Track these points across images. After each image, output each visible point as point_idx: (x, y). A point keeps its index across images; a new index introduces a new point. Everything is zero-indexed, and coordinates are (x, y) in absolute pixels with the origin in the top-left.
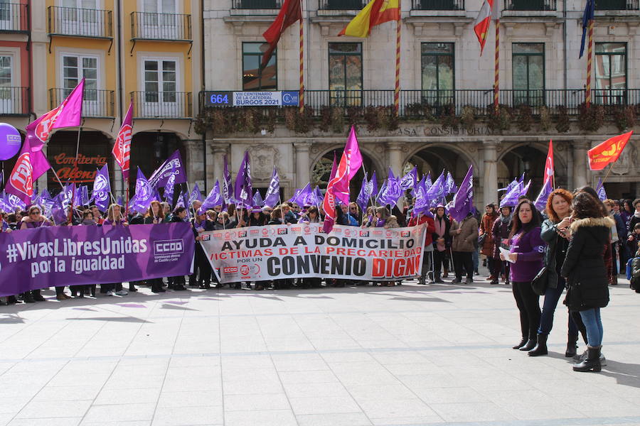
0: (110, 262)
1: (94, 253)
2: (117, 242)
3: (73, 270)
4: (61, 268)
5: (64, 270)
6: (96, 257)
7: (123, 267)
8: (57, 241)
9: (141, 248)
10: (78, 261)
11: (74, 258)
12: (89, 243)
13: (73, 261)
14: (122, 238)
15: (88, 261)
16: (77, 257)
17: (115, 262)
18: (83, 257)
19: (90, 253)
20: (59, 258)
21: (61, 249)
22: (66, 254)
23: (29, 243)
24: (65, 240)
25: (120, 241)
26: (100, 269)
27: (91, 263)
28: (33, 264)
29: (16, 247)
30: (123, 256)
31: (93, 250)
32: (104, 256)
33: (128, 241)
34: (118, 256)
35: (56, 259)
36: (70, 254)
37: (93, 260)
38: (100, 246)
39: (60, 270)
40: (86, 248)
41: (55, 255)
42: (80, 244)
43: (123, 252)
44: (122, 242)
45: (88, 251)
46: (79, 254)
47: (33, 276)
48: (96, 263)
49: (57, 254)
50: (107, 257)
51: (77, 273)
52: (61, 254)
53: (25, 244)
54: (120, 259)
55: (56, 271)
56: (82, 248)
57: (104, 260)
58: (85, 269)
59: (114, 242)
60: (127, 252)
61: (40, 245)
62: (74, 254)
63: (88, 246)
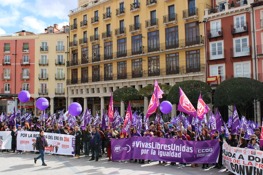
0: (175, 154)
1: (168, 149)
2: (178, 146)
3: (159, 155)
4: (154, 153)
5: (155, 154)
6: (169, 151)
7: (180, 157)
8: (153, 143)
9: (190, 150)
10: (161, 152)
11: (159, 150)
12: (166, 145)
13: (159, 152)
14: (181, 145)
15: (165, 152)
16: (160, 150)
17: (177, 154)
18: (163, 150)
19: (166, 149)
20: (154, 149)
21: (154, 146)
22: (156, 148)
23: (141, 142)
24: (156, 143)
25: (180, 146)
26: (170, 156)
27: (166, 153)
28: (142, 150)
29: (136, 142)
30: (180, 152)
31: (168, 148)
32: (172, 151)
33: (184, 147)
34: (178, 152)
35: (152, 150)
36: (158, 148)
37: (167, 152)
38: (170, 147)
39: (153, 154)
40: (164, 147)
41: (152, 148)
42: (162, 145)
43: (180, 151)
44: (181, 147)
45: (165, 148)
46: (161, 149)
47: (142, 154)
48: (168, 154)
49: (153, 148)
50: (174, 152)
51: (160, 156)
52: (154, 148)
53: (139, 142)
54: (179, 154)
55: (152, 154)
56: (163, 147)
57: (172, 153)
58: (164, 155)
59: (177, 146)
60: (183, 151)
61: (146, 143)
62: (159, 148)
63: (165, 146)
